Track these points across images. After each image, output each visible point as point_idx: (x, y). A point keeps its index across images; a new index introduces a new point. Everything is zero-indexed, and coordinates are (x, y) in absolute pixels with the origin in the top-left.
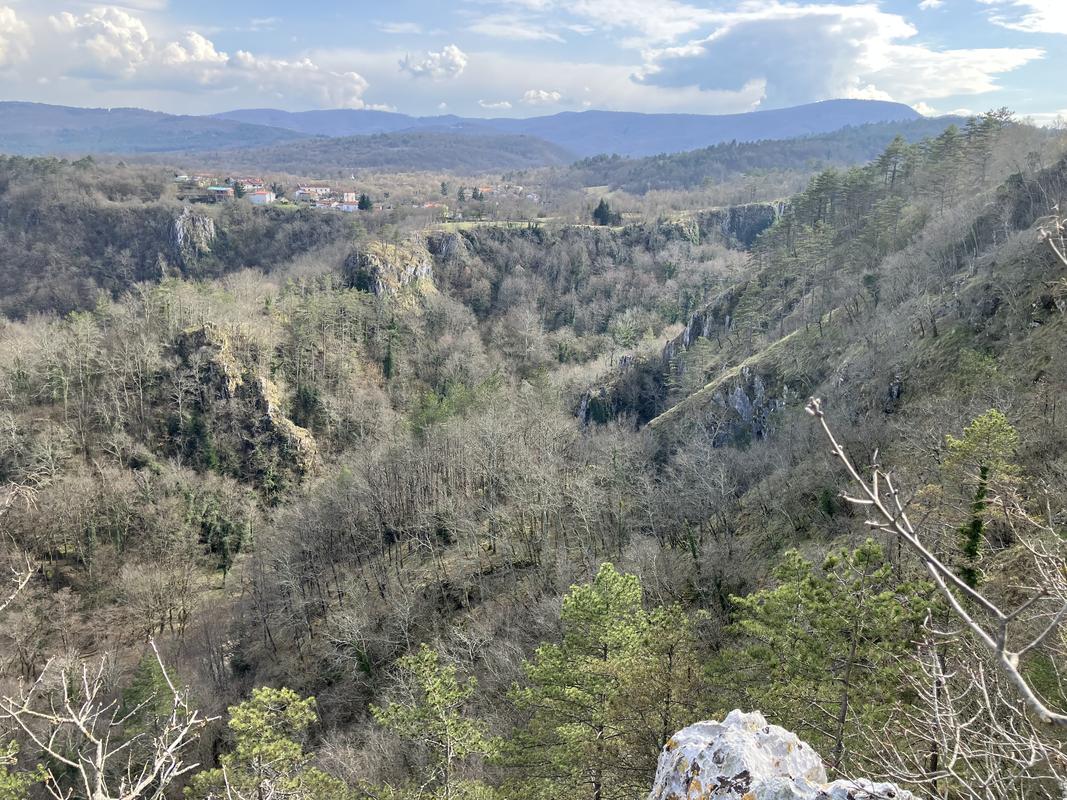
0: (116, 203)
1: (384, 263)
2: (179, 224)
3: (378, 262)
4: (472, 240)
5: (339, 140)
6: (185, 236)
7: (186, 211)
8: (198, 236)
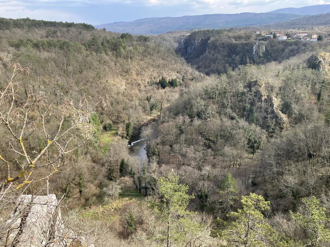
0: (237, 42)
1: (324, 59)
2: (254, 47)
3: (321, 59)
5: (314, 16)
6: (256, 51)
7: (257, 43)
8: (260, 51)
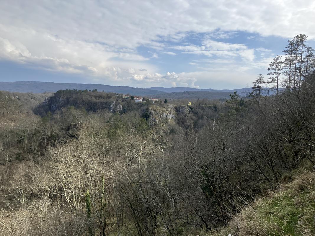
1: (155, 112)
2: (112, 106)
3: (153, 111)
4: (192, 109)
7: (114, 102)
8: (117, 110)
